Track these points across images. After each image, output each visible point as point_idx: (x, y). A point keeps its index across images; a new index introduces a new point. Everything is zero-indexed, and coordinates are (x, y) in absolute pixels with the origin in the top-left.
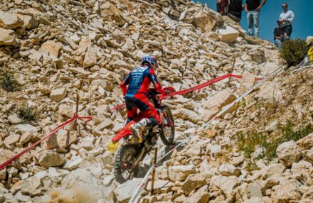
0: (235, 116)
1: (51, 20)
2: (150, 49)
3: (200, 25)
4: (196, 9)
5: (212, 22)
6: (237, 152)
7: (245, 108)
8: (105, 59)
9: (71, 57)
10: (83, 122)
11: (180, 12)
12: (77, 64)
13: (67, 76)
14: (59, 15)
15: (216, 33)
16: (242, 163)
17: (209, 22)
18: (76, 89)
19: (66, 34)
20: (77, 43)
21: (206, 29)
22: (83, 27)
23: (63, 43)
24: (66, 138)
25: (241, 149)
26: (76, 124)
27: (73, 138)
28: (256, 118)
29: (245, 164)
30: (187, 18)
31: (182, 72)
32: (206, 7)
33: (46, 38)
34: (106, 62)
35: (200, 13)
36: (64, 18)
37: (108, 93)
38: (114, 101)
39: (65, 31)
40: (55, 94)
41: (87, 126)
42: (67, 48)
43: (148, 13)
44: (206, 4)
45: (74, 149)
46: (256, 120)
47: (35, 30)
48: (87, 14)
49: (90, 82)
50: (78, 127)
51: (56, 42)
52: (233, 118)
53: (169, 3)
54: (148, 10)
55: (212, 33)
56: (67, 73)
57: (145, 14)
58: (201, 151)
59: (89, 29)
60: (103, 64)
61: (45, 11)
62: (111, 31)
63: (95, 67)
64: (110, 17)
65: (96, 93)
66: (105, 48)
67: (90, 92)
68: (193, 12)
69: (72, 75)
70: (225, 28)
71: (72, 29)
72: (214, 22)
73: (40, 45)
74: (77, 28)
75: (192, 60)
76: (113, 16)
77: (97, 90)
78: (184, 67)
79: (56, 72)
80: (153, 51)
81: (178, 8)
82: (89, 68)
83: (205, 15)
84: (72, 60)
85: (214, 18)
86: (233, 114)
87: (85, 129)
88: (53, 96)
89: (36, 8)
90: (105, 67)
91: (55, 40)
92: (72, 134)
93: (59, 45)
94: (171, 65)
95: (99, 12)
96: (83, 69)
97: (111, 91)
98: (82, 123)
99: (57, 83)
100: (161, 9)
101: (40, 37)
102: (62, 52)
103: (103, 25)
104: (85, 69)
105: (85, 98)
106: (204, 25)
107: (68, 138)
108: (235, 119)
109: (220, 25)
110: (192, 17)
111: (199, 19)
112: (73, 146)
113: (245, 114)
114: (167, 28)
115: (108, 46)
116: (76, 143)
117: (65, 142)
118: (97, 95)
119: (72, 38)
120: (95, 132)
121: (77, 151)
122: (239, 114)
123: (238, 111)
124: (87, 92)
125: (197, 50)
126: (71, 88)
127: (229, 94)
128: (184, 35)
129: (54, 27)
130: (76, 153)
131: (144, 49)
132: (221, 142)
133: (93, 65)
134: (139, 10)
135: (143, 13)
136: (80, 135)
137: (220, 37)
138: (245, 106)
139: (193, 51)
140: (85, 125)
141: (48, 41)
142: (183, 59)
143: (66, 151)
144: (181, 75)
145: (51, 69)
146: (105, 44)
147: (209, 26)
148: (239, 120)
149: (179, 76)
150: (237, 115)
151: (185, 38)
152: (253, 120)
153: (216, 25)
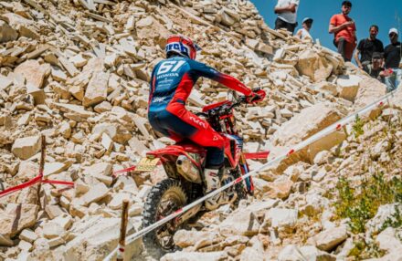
0: (337, 155)
1: (41, 33)
2: (212, 90)
3: (307, 71)
4: (302, 46)
5: (326, 66)
6: (332, 220)
7: (361, 137)
8: (122, 92)
9: (63, 88)
10: (55, 191)
11: (274, 50)
12: (73, 98)
13: (49, 117)
14: (58, 28)
15: (333, 83)
16: (341, 243)
17: (322, 67)
18: (62, 138)
19: (64, 54)
20: (80, 68)
21: (316, 76)
22: (98, 47)
23: (53, 65)
24: (13, 217)
25: (343, 215)
26: (40, 194)
27: (27, 218)
28: (384, 154)
29: (349, 245)
30: (285, 59)
31: (265, 127)
32: (318, 44)
33: (24, 57)
34: (123, 95)
35: (308, 52)
36: (67, 32)
37: (118, 147)
38: (126, 159)
39: (63, 49)
40: (21, 146)
41: (63, 199)
42: (60, 74)
43: (218, 40)
44: (317, 40)
45: (26, 240)
46: (384, 157)
47: (8, 44)
48: (112, 32)
49: (91, 129)
50: (42, 199)
51: (40, 63)
52: (331, 159)
53: (256, 33)
54: (219, 37)
55: (326, 83)
56: (51, 112)
57: (213, 42)
58: (251, 224)
59: (107, 51)
60: (118, 99)
61: (35, 19)
62: (150, 59)
63: (104, 105)
64: (151, 41)
65: (96, 145)
66: (131, 79)
67: (85, 144)
68: (296, 51)
69: (58, 116)
70: (347, 77)
71: (76, 48)
72: (330, 67)
73: (13, 68)
74: (87, 47)
75: (285, 111)
76: (156, 38)
77: (98, 140)
78: (269, 120)
79: (30, 110)
80: (217, 92)
81: (271, 42)
82: (92, 106)
83: (316, 55)
84: (65, 92)
85: (329, 61)
86: (333, 150)
87: (59, 204)
88: (17, 149)
89: (19, 13)
90: (120, 104)
91: (40, 59)
92: (26, 211)
93: (46, 68)
94: (247, 115)
95: (133, 31)
96: (82, 108)
97: (126, 143)
98: (52, 193)
99: (27, 127)
100: (243, 42)
101: (13, 55)
102: (50, 79)
103: (137, 50)
104: (86, 108)
105: (74, 153)
106: (314, 70)
107: (18, 217)
108: (337, 160)
109: (340, 72)
110: (294, 59)
111: (305, 60)
112: (26, 233)
113: (360, 148)
114: (248, 64)
115: (138, 77)
116: (33, 227)
117: (10, 225)
118: (97, 149)
119: (72, 59)
120: (74, 209)
121: (32, 243)
122: (348, 150)
123: (345, 144)
124: (81, 143)
125: (297, 100)
126: (52, 137)
127: (327, 110)
128: (278, 78)
129: (44, 42)
130: (30, 246)
131: (202, 89)
132: (297, 204)
133: (100, 101)
134: (204, 35)
135: (210, 40)
136: (45, 215)
137: (339, 90)
138: (362, 132)
139: (290, 102)
140: (58, 197)
141: (27, 61)
142: (269, 108)
143: (11, 242)
144: (263, 131)
145: (21, 103)
146: (131, 74)
147: (321, 73)
148: (345, 162)
149: (259, 132)
150: (343, 153)
151: (279, 82)
152: (376, 158)
153: (332, 73)
